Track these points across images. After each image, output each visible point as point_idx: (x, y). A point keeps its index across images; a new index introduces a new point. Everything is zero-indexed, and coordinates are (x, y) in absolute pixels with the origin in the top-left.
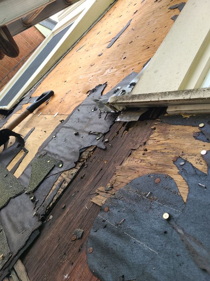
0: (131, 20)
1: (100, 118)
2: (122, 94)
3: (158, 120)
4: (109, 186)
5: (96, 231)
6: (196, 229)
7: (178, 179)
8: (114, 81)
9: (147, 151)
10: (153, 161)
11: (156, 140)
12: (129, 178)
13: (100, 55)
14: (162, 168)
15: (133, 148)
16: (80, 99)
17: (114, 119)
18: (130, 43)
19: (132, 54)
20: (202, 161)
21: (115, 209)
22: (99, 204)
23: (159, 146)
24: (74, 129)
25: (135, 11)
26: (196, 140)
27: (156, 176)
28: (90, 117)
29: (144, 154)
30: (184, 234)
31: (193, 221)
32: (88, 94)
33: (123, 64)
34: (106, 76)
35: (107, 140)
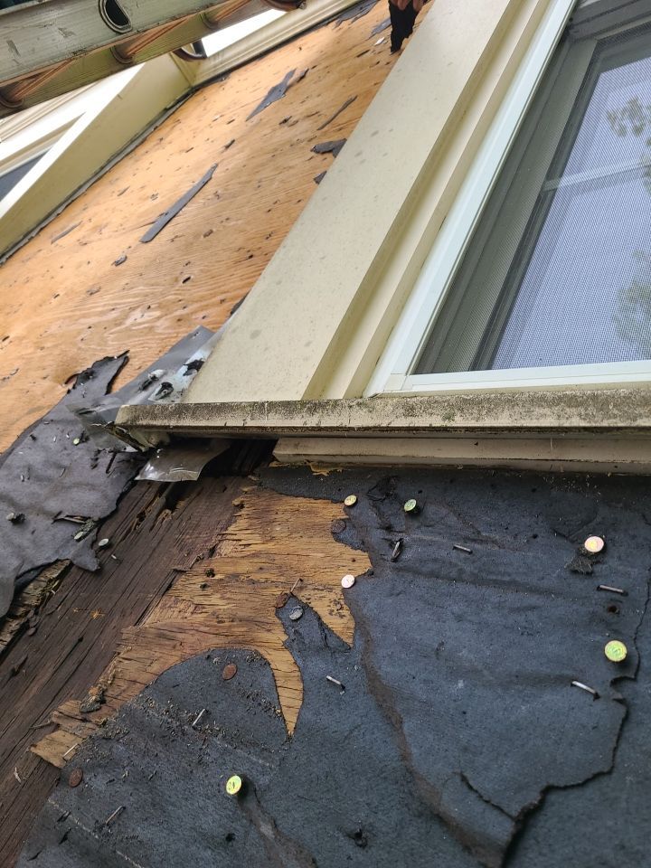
0: (217, 165)
1: (96, 466)
2: (163, 394)
3: (253, 478)
4: (94, 698)
5: (35, 857)
6: (306, 819)
7: (282, 662)
8: (150, 348)
9: (214, 575)
10: (226, 607)
11: (240, 540)
12: (156, 668)
13: (118, 263)
14: (245, 629)
15: (180, 567)
16: (42, 402)
17: (134, 473)
18: (205, 236)
19: (209, 271)
20: (345, 606)
21: (100, 776)
22: (56, 762)
23: (245, 561)
24: (12, 503)
25: (229, 142)
26: (338, 544)
27: (226, 655)
28: (66, 463)
29: (204, 587)
30: (276, 837)
31: (301, 793)
32: (70, 386)
33: (180, 298)
34: (128, 329)
35: (105, 541)
